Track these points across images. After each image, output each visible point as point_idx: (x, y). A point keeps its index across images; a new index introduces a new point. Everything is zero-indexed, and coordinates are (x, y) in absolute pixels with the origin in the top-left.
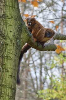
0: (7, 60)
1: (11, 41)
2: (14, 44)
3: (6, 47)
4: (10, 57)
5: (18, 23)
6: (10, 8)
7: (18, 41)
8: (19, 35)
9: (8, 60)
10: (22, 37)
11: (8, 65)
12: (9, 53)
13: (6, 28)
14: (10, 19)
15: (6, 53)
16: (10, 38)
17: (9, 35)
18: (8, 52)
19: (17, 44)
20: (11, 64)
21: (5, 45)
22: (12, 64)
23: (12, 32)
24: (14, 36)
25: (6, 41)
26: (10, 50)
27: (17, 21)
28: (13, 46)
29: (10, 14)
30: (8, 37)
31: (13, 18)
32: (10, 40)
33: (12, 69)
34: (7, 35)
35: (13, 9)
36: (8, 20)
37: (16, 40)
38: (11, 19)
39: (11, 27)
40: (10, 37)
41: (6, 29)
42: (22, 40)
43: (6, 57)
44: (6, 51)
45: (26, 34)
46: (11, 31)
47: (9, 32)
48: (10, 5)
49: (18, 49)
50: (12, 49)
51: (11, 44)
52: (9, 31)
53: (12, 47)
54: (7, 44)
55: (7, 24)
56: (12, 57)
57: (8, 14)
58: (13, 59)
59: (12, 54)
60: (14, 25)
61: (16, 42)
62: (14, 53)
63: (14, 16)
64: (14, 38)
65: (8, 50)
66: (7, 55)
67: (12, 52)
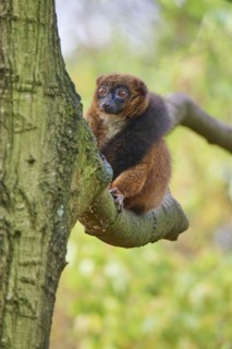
0: (14, 323)
1: (33, 215)
2: (43, 230)
3: (11, 249)
4: (25, 301)
5: (62, 109)
6: (27, 31)
7: (61, 212)
8: (65, 177)
9: (19, 322)
10: (73, 186)
11: (18, 346)
12: (25, 281)
13: (12, 141)
14: (26, 91)
15: (11, 281)
16: (30, 199)
17: (23, 184)
18: (19, 276)
19: (54, 231)
20: (29, 343)
21: (9, 237)
23: (37, 164)
24: (47, 184)
25: (10, 219)
26: (25, 265)
27: (57, 99)
28: (42, 243)
29: (27, 65)
30: (21, 193)
31: (40, 84)
32: (30, 211)
34: (17, 182)
35: (42, 31)
36: (18, 101)
37: (54, 210)
38: (32, 92)
39: (31, 136)
40: (28, 194)
41: (12, 148)
42: (72, 206)
43: (9, 307)
44: (13, 271)
45: (90, 170)
46: (31, 162)
47: (24, 167)
48: (30, 17)
49: (57, 254)
50: (36, 259)
51: (31, 234)
52: (22, 160)
53: (38, 249)
54: (18, 234)
55: (17, 122)
56: (36, 302)
57: (20, 67)
58: (38, 314)
59: (33, 287)
60: (44, 126)
61: (53, 218)
62: (42, 281)
63: (44, 73)
64: (46, 199)
65: (20, 264)
66: (16, 295)
67: (34, 277)
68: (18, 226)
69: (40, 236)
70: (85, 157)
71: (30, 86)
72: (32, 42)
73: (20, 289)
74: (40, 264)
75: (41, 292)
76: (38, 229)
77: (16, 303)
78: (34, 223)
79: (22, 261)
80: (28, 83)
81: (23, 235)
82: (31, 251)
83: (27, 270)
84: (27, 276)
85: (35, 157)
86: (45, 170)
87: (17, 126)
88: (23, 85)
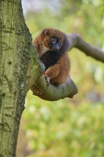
0: (2, 134)
1: (10, 86)
4: (7, 124)
5: (23, 40)
6: (8, 5)
7: (22, 85)
8: (24, 70)
9: (4, 133)
10: (28, 74)
11: (3, 144)
12: (7, 115)
13: (1, 54)
14: (8, 32)
15: (1, 115)
16: (9, 80)
17: (6, 73)
18: (4, 113)
19: (20, 93)
20: (8, 142)
22: (10, 142)
23: (12, 64)
24: (16, 73)
26: (7, 108)
27: (21, 36)
28: (14, 99)
29: (8, 21)
30: (5, 77)
31: (14, 29)
32: (9, 85)
33: (10, 153)
35: (15, 6)
36: (4, 36)
37: (20, 84)
38: (10, 32)
39: (10, 52)
40: (8, 77)
41: (1, 57)
42: (27, 83)
44: (1, 111)
45: (35, 67)
46: (10, 63)
47: (7, 65)
49: (21, 104)
50: (12, 106)
51: (10, 95)
52: (6, 62)
53: (12, 101)
54: (4, 95)
55: (3, 45)
56: (12, 125)
57: (5, 21)
58: (12, 130)
59: (10, 118)
60: (15, 48)
61: (19, 88)
62: (14, 115)
63: (15, 24)
64: (16, 79)
65: (4, 108)
66: (3, 121)
67: (11, 114)
68: (4, 91)
69: (13, 95)
70: (33, 61)
71: (9, 30)
72: (10, 10)
73: (5, 119)
74: (13, 108)
75: (14, 120)
76: (13, 92)
77: (3, 125)
78: (11, 90)
79: (5, 107)
80: (9, 28)
81: (6, 95)
82: (9, 102)
83: (7, 110)
84: (8, 113)
85: (11, 61)
86: (16, 67)
87: (4, 47)
88: (7, 30)
